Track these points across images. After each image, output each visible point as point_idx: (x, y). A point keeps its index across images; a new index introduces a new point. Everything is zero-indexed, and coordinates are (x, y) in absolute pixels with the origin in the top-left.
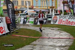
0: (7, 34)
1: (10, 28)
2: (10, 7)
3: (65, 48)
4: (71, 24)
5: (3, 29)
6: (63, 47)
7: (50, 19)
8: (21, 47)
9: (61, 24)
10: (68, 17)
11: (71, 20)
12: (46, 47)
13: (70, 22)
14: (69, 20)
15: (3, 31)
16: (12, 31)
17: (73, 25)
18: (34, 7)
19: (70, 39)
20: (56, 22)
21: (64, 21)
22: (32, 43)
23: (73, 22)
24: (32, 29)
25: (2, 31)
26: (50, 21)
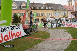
9: (68, 27)
10: (72, 22)
13: (73, 25)
14: (73, 24)
17: (75, 27)
18: (54, 17)
20: (64, 25)
25: (18, 35)
26: (61, 25)
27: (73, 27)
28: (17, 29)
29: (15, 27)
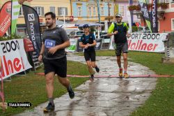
0: (27, 71)
1: (34, 60)
2: (31, 20)
3: (143, 95)
4: (148, 49)
5: (20, 63)
6: (139, 93)
7: (106, 41)
8: (58, 97)
10: (142, 35)
11: (148, 42)
12: (107, 95)
13: (145, 44)
14: (144, 41)
15: (20, 66)
16: (36, 65)
17: (151, 51)
18: (75, 19)
19: (149, 77)
21: (134, 44)
22: (78, 88)
23: (152, 45)
24: (75, 60)
25: (18, 67)
26: (107, 45)
27: (146, 50)
28: (14, 50)
29: (11, 46)
